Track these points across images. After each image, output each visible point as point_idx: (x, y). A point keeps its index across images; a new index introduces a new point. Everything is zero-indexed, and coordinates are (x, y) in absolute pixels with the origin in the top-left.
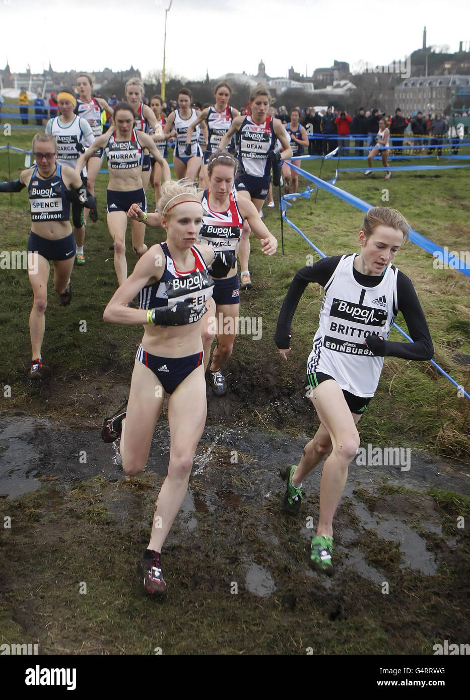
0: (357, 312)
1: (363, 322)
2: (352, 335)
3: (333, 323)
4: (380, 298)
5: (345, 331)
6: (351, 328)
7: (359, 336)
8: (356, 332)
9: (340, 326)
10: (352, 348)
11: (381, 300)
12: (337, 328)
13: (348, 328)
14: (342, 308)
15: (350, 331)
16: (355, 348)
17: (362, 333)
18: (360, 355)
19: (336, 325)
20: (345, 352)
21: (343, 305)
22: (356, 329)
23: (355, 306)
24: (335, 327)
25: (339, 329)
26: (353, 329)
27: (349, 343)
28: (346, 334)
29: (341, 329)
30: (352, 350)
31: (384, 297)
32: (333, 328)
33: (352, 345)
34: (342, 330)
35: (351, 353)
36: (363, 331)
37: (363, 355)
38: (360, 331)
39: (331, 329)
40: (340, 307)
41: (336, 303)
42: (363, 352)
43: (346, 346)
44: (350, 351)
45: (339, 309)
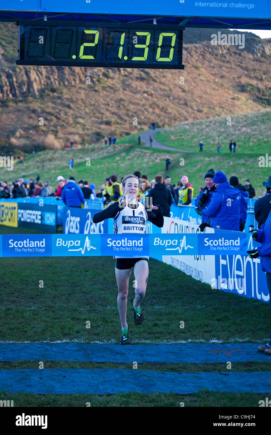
0: (133, 219)
1: (137, 223)
2: (133, 230)
3: (124, 227)
5: (130, 229)
7: (137, 230)
8: (135, 228)
9: (128, 227)
11: (141, 213)
12: (127, 228)
14: (127, 219)
15: (132, 228)
17: (138, 228)
23: (132, 217)
29: (129, 228)
38: (137, 227)
39: (124, 230)
41: (124, 218)
45: (126, 220)
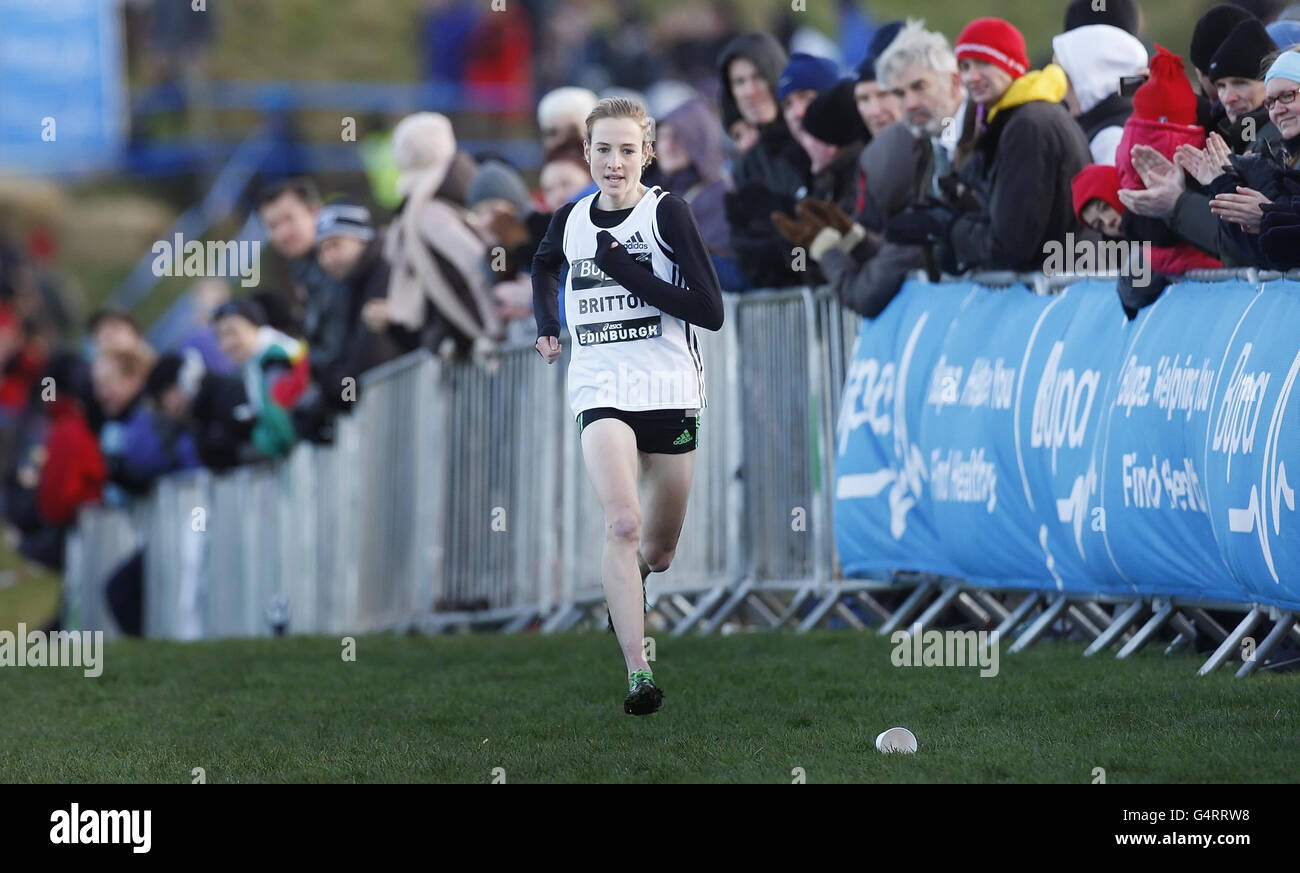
2: (610, 309)
3: (581, 302)
4: (633, 238)
5: (599, 306)
6: (606, 298)
7: (621, 308)
8: (615, 302)
9: (591, 300)
10: (617, 330)
11: (634, 240)
12: (588, 306)
13: (601, 299)
14: (586, 272)
15: (606, 302)
16: (622, 329)
17: (625, 301)
18: (634, 339)
19: (585, 301)
20: (609, 341)
21: (586, 265)
22: (613, 297)
24: (585, 306)
25: (591, 306)
26: (610, 298)
27: (611, 323)
28: (602, 310)
30: (618, 334)
31: (637, 234)
32: (584, 309)
33: (616, 326)
34: (595, 306)
35: (619, 340)
36: (624, 296)
37: (640, 338)
38: (620, 298)
39: (581, 313)
40: (582, 272)
42: (637, 334)
43: (608, 330)
44: (616, 338)
45: (582, 275)
